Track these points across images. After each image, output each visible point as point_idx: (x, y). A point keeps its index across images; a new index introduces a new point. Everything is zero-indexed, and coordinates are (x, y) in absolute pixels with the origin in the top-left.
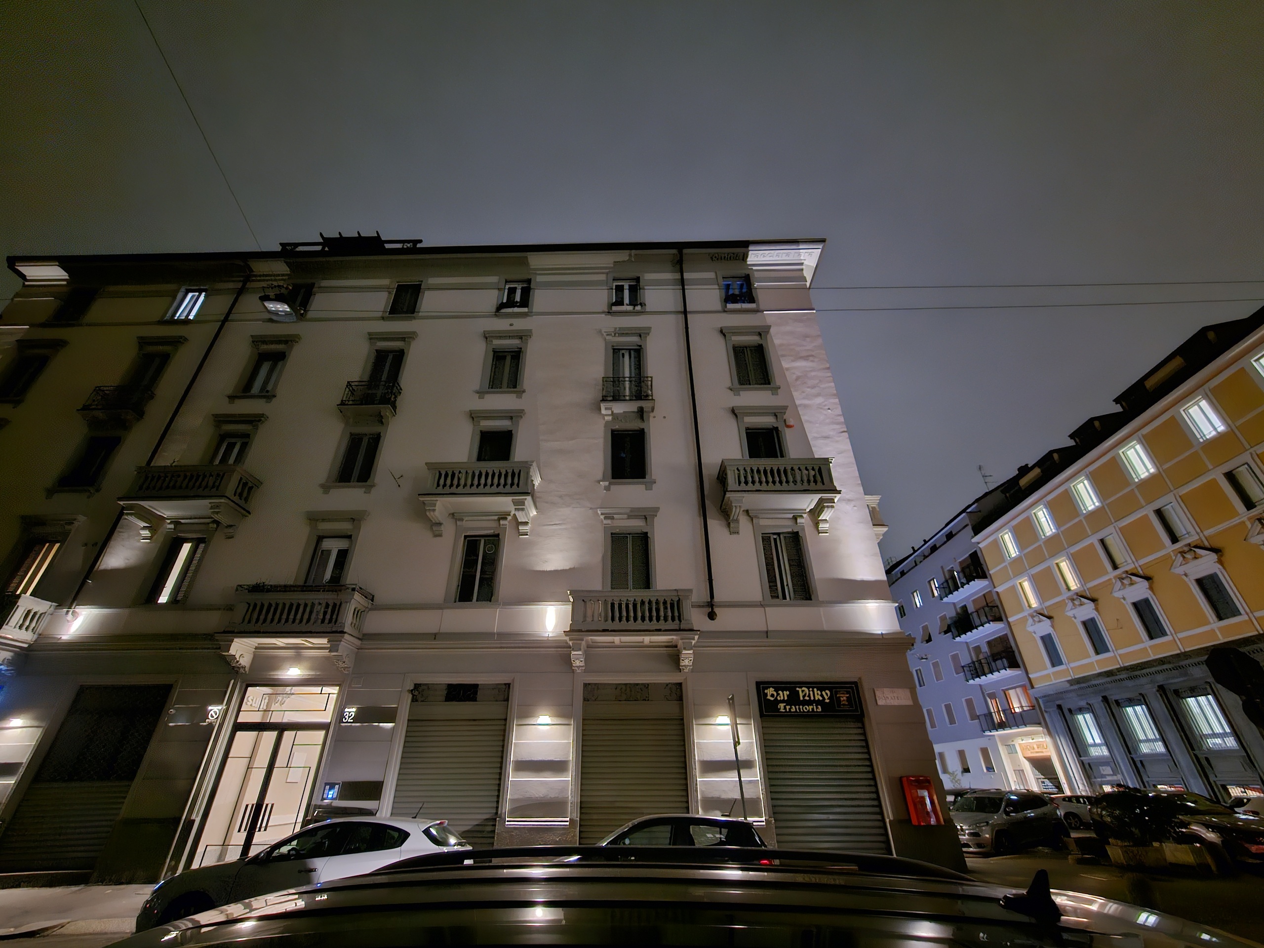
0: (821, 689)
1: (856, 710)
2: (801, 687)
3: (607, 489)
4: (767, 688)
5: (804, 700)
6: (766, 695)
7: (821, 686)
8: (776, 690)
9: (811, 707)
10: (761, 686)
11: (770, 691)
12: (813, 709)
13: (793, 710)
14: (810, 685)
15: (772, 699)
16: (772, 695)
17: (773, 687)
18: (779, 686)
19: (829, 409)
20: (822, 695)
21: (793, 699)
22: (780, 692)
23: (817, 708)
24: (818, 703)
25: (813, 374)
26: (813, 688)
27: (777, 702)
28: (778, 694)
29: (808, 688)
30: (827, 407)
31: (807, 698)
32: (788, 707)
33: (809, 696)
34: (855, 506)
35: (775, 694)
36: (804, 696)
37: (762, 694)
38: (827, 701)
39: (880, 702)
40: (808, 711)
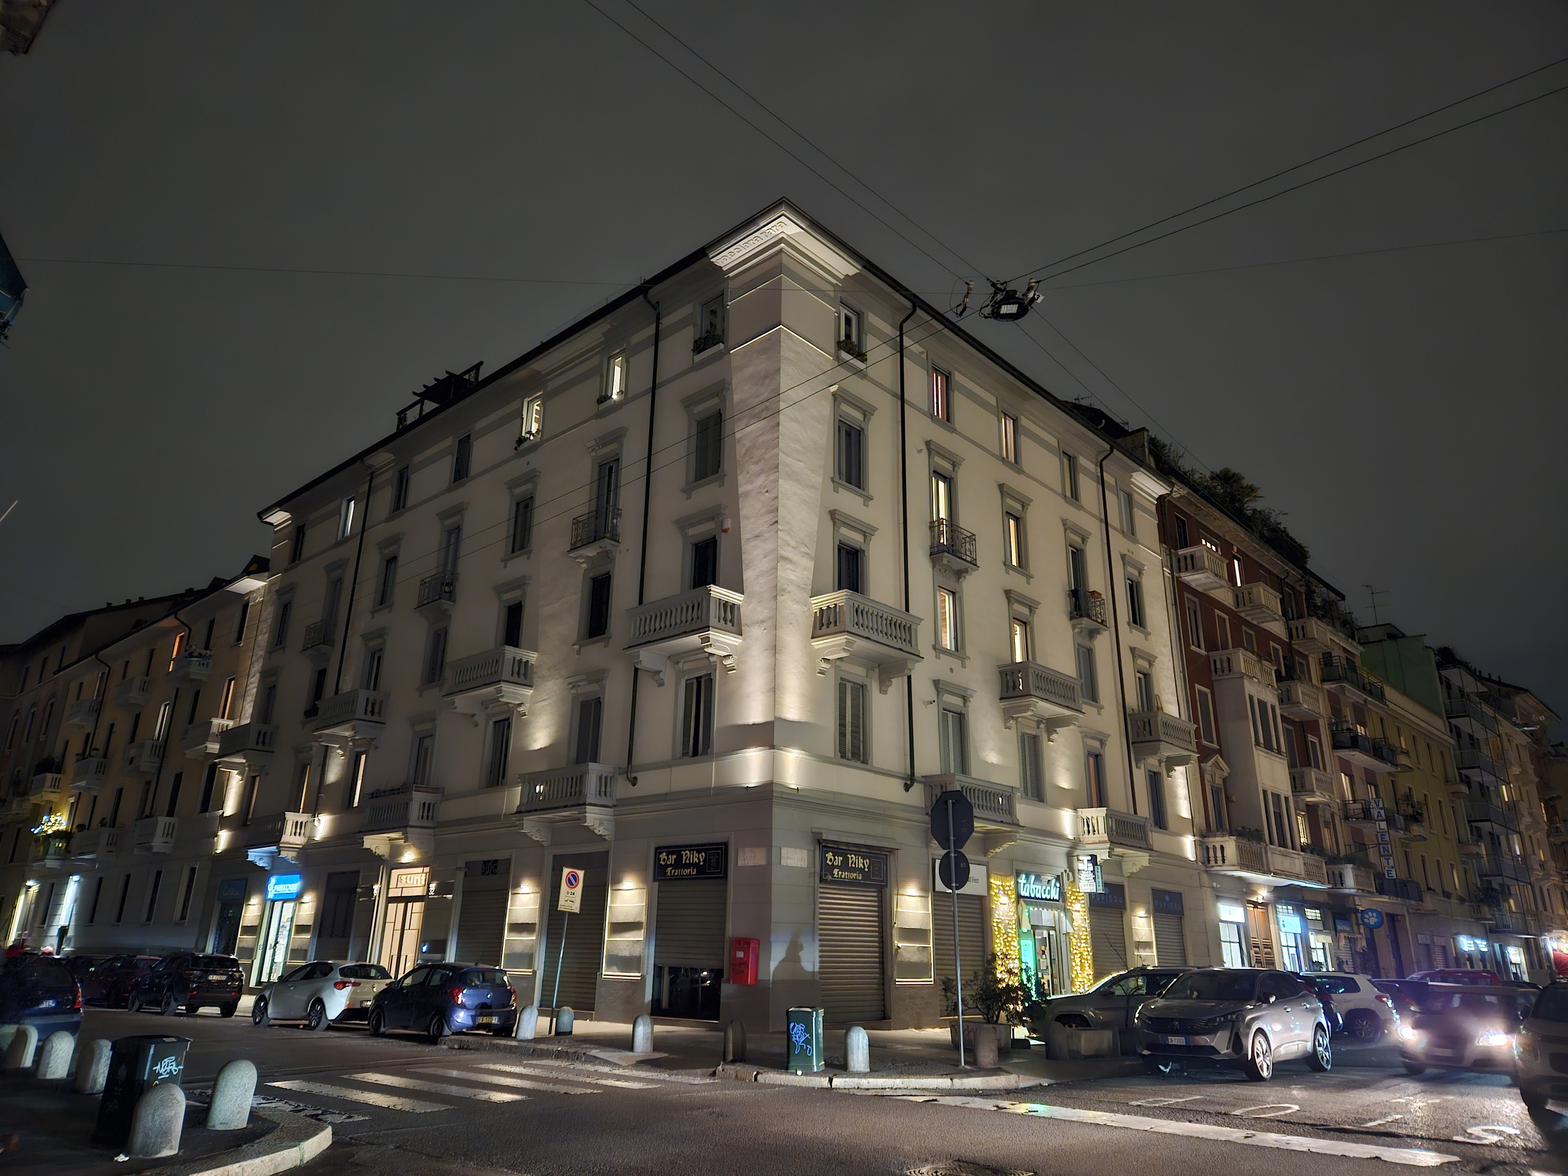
0: (699, 852)
1: (720, 873)
2: (685, 851)
3: (579, 652)
4: (662, 853)
5: (685, 863)
6: (660, 859)
7: (698, 848)
8: (668, 855)
9: (689, 870)
10: (658, 850)
11: (663, 856)
12: (690, 872)
13: (676, 874)
14: (691, 847)
15: (663, 863)
16: (664, 860)
17: (666, 852)
18: (671, 850)
19: (767, 492)
20: (699, 858)
21: (678, 864)
22: (670, 856)
23: (693, 871)
24: (695, 865)
25: (761, 439)
26: (693, 850)
27: (666, 866)
28: (668, 859)
29: (690, 851)
30: (766, 490)
31: (687, 862)
32: (673, 871)
33: (689, 860)
34: (765, 629)
35: (666, 858)
36: (686, 860)
37: (657, 859)
38: (702, 863)
39: (740, 863)
40: (686, 875)
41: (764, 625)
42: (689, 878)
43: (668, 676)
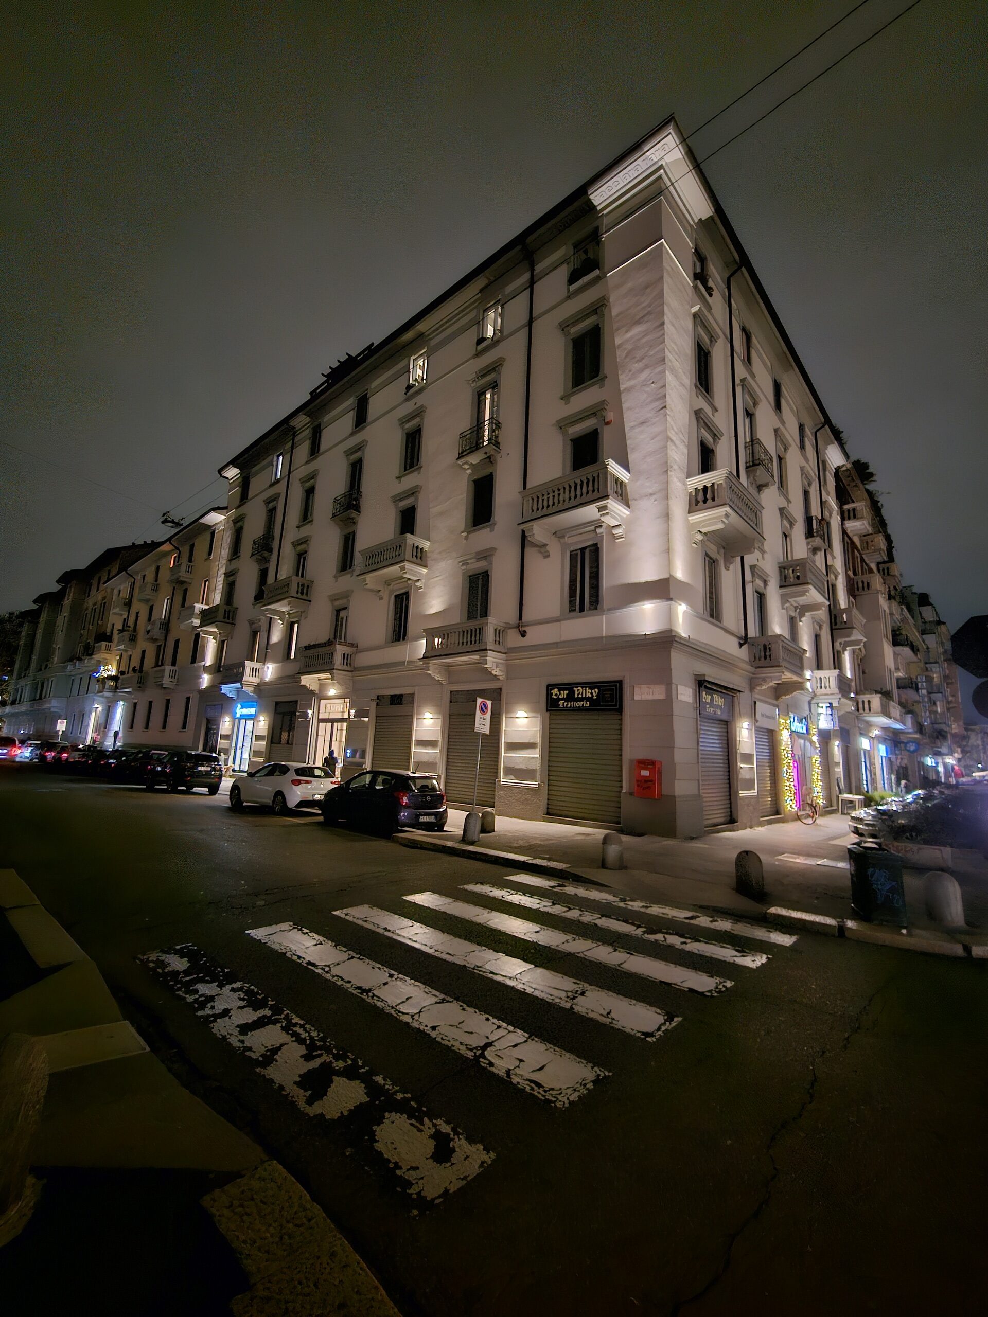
0: (592, 688)
1: (616, 705)
2: (577, 687)
3: (466, 538)
4: (553, 689)
5: (578, 697)
6: (552, 694)
7: (591, 685)
8: (559, 691)
9: (582, 703)
10: (550, 687)
11: (555, 691)
12: (583, 704)
13: (569, 706)
14: (583, 685)
15: (555, 697)
16: (556, 695)
17: (557, 688)
18: (561, 687)
19: (653, 383)
20: (592, 693)
21: (571, 698)
22: (562, 692)
23: (586, 703)
24: (587, 699)
26: (586, 687)
27: (559, 699)
28: (560, 694)
29: (582, 687)
30: (651, 382)
31: (580, 696)
32: (566, 703)
33: (582, 694)
34: (655, 500)
35: (558, 693)
36: (578, 694)
37: (549, 694)
38: (595, 697)
39: (637, 697)
40: (580, 707)
41: (654, 497)
42: (580, 709)
43: (555, 549)
